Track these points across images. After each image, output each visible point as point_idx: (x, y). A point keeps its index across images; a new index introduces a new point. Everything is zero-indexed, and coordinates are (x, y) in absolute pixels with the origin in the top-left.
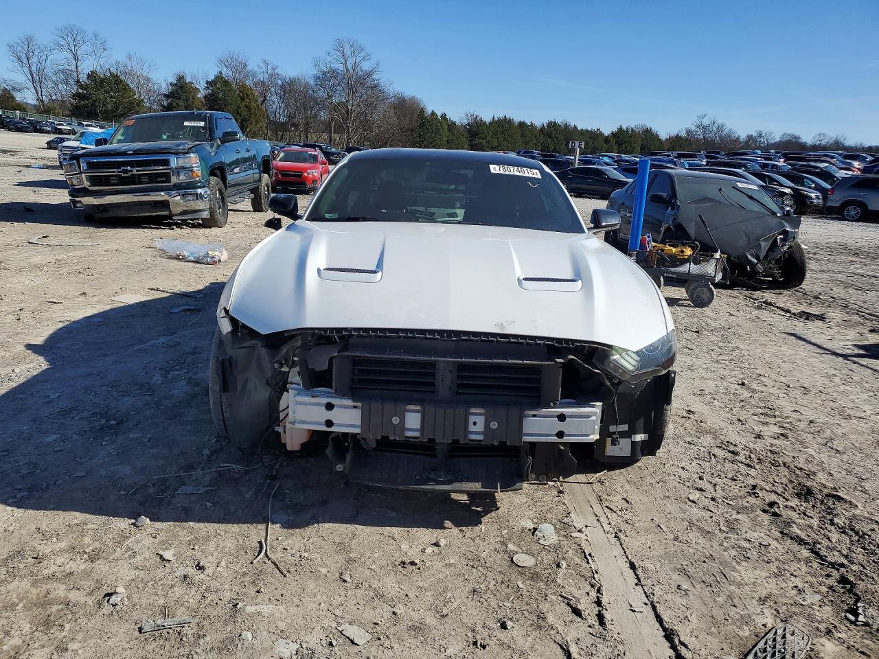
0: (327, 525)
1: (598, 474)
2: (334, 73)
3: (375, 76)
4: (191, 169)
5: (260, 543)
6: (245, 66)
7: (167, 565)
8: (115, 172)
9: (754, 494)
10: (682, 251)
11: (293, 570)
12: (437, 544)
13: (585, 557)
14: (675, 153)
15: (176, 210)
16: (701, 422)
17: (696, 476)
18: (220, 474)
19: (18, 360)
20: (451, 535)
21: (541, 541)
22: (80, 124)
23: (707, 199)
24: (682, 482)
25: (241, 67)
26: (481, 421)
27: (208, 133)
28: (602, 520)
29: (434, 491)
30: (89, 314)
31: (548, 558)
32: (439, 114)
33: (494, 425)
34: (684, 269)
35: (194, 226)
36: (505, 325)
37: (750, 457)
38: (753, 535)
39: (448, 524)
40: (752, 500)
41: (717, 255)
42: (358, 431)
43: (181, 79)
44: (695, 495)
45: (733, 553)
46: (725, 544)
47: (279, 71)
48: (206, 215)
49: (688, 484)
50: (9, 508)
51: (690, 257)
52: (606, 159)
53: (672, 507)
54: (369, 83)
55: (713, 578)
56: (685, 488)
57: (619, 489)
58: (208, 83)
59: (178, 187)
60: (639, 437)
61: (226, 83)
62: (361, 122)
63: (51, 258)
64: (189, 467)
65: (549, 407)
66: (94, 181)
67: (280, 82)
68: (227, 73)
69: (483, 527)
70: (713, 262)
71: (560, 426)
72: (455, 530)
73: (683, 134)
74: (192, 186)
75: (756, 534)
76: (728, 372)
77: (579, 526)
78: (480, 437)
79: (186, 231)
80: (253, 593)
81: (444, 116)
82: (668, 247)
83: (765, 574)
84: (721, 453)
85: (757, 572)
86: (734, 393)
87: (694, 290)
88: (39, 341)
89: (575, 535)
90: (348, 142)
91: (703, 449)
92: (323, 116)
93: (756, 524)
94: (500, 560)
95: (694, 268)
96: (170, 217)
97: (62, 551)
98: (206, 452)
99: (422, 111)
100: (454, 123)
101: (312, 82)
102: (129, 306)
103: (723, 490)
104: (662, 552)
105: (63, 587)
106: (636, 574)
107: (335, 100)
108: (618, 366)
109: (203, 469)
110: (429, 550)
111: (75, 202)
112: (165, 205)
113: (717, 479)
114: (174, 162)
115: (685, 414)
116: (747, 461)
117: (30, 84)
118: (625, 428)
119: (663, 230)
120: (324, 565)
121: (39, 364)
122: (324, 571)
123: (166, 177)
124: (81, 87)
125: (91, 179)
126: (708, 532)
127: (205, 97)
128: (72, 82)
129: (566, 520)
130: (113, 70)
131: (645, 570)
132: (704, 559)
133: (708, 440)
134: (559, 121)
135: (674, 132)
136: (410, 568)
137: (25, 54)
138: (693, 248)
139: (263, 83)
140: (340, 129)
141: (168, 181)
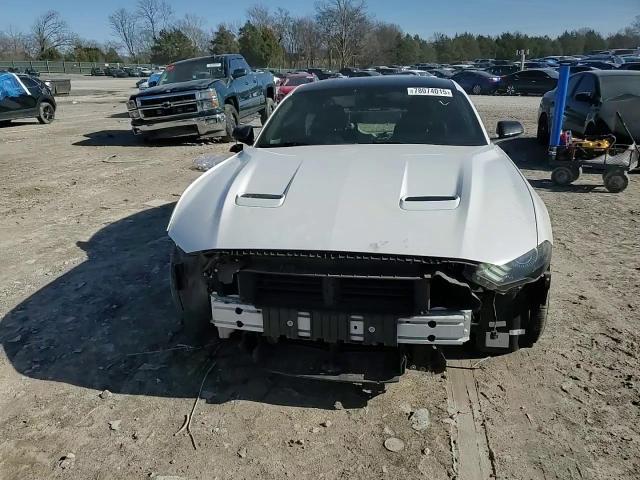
0: (242, 402)
1: (482, 360)
2: (331, 13)
3: (362, 11)
4: (209, 100)
5: (186, 416)
6: (266, 14)
7: (112, 434)
8: (159, 106)
9: (628, 384)
10: (599, 145)
11: (203, 444)
12: (323, 425)
13: (450, 444)
14: (613, 51)
15: (202, 131)
16: (591, 308)
17: (573, 364)
18: (175, 353)
19: (69, 254)
20: (339, 416)
21: (414, 426)
22: (157, 68)
23: (629, 95)
24: (559, 369)
25: (262, 15)
26: (360, 325)
27: (224, 72)
28: (474, 407)
29: (324, 381)
30: (125, 217)
31: (416, 444)
32: (413, 36)
33: (372, 330)
34: (600, 160)
35: (217, 142)
36: (379, 245)
37: (632, 345)
38: (616, 429)
39: (338, 405)
40: (625, 391)
41: (632, 147)
42: (262, 330)
43: (222, 28)
44: (569, 384)
45: (593, 447)
46: (588, 438)
47: (290, 15)
48: (224, 133)
49: (564, 372)
50: (24, 377)
51: (606, 150)
52: (551, 62)
53: (543, 395)
54: (357, 17)
55: (567, 473)
56: (560, 376)
57: (498, 376)
58: (241, 30)
59: (202, 114)
60: (516, 332)
61: (253, 29)
62: (352, 48)
63: (113, 174)
64: (155, 347)
65: (420, 315)
66: (147, 113)
67: (291, 24)
68: (254, 21)
69: (367, 409)
70: (628, 153)
71: (431, 331)
72: (344, 411)
73: (623, 33)
74: (212, 112)
75: (620, 428)
76: (629, 257)
77: (451, 411)
78: (361, 339)
79: (212, 146)
80: (167, 463)
81: (417, 37)
82: (586, 141)
83: (619, 471)
84: (603, 340)
85: (612, 469)
86: (631, 278)
87: (610, 177)
88: (86, 239)
89: (446, 421)
90: (343, 65)
91: (587, 336)
92: (324, 46)
93: (623, 416)
94: (374, 443)
95: (609, 159)
96: (199, 135)
97: (46, 417)
98: (170, 334)
99: (399, 36)
100: (424, 42)
101: (314, 21)
102: (155, 209)
103: (598, 380)
104: (523, 442)
105: (35, 449)
106: (493, 466)
107: (333, 33)
108: (484, 279)
109: (164, 349)
110: (316, 430)
111: (136, 130)
112: (194, 128)
113: (594, 368)
114: (199, 96)
115: (576, 299)
116: (629, 350)
117: (125, 44)
118: (503, 324)
119: (586, 123)
120: (229, 440)
121: (82, 257)
122: (227, 445)
123: (194, 107)
124: (156, 42)
125: (145, 112)
126: (573, 424)
127: (239, 40)
128: (151, 39)
129: (441, 406)
130: (177, 27)
131: (502, 462)
132: (562, 453)
133: (594, 326)
134: (512, 33)
135: (614, 32)
136: (296, 446)
137: (120, 22)
138: (610, 142)
139: (279, 25)
140: (336, 56)
141: (196, 110)
